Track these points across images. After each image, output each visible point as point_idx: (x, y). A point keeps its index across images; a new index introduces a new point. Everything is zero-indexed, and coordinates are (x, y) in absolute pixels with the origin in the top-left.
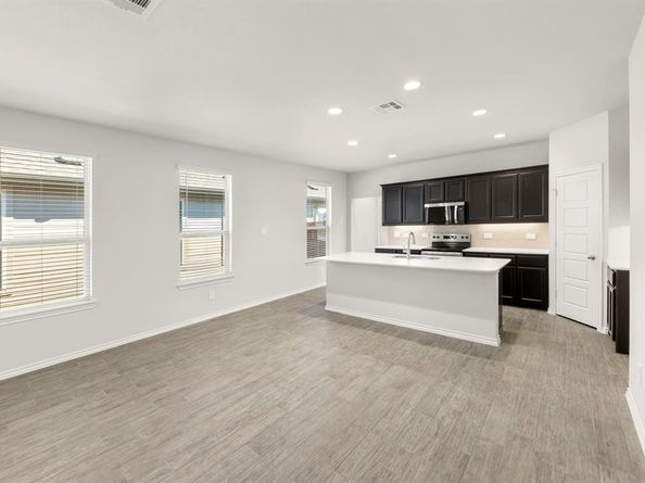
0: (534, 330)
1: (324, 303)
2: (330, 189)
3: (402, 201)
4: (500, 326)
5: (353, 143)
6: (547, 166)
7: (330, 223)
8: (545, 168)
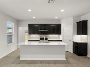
2: (13, 23)
3: (33, 29)
7: (13, 33)
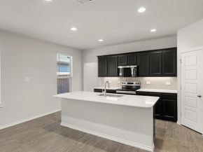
0: (172, 136)
1: (60, 121)
2: (72, 57)
4: (154, 134)
5: (74, 29)
6: (176, 48)
8: (175, 49)
